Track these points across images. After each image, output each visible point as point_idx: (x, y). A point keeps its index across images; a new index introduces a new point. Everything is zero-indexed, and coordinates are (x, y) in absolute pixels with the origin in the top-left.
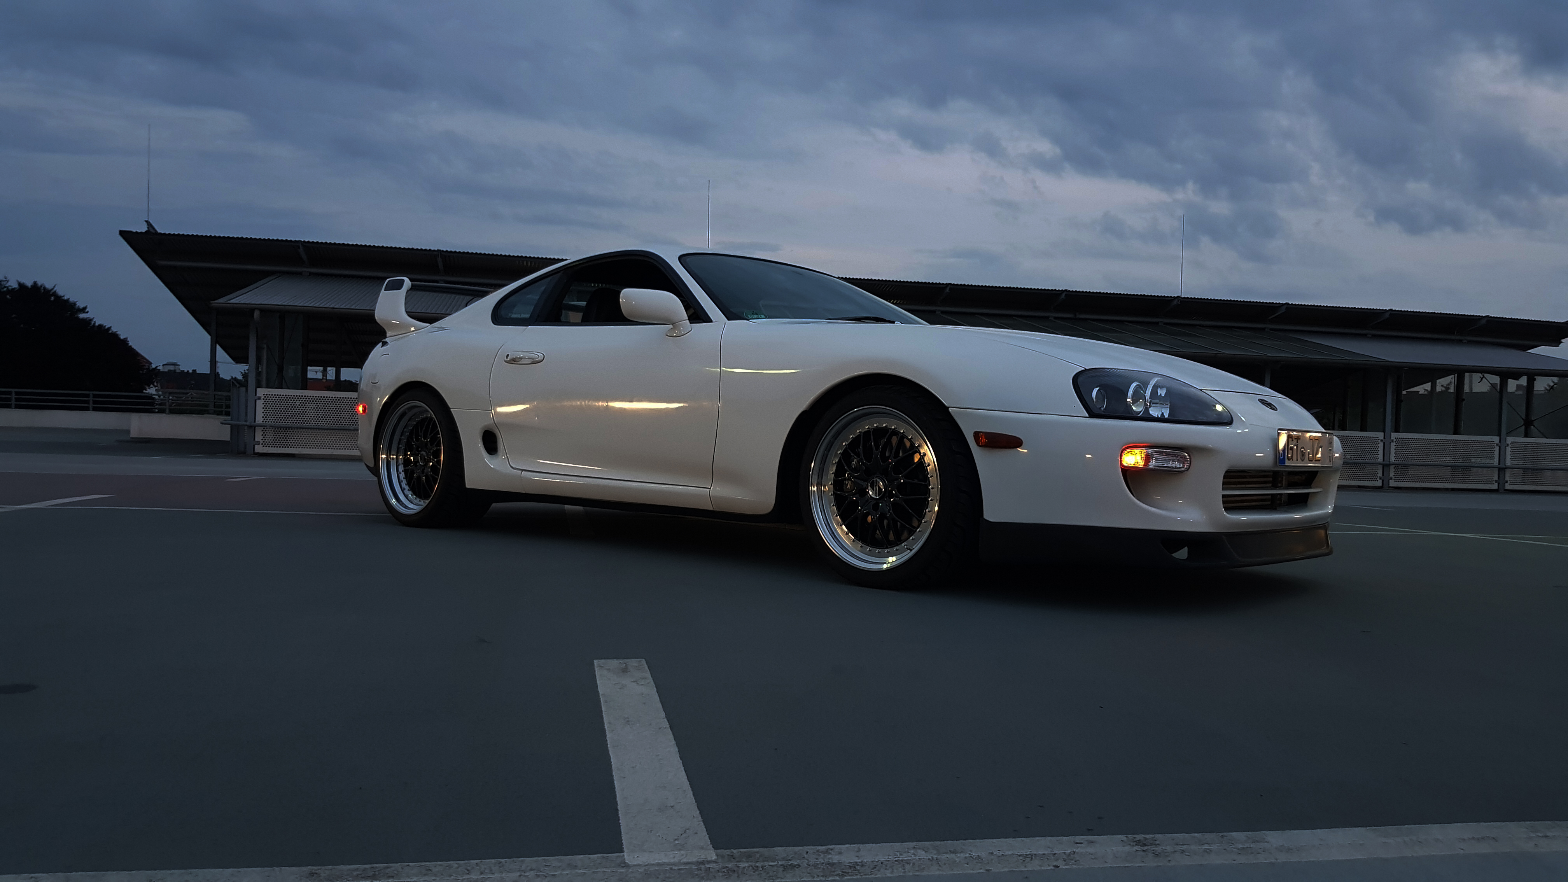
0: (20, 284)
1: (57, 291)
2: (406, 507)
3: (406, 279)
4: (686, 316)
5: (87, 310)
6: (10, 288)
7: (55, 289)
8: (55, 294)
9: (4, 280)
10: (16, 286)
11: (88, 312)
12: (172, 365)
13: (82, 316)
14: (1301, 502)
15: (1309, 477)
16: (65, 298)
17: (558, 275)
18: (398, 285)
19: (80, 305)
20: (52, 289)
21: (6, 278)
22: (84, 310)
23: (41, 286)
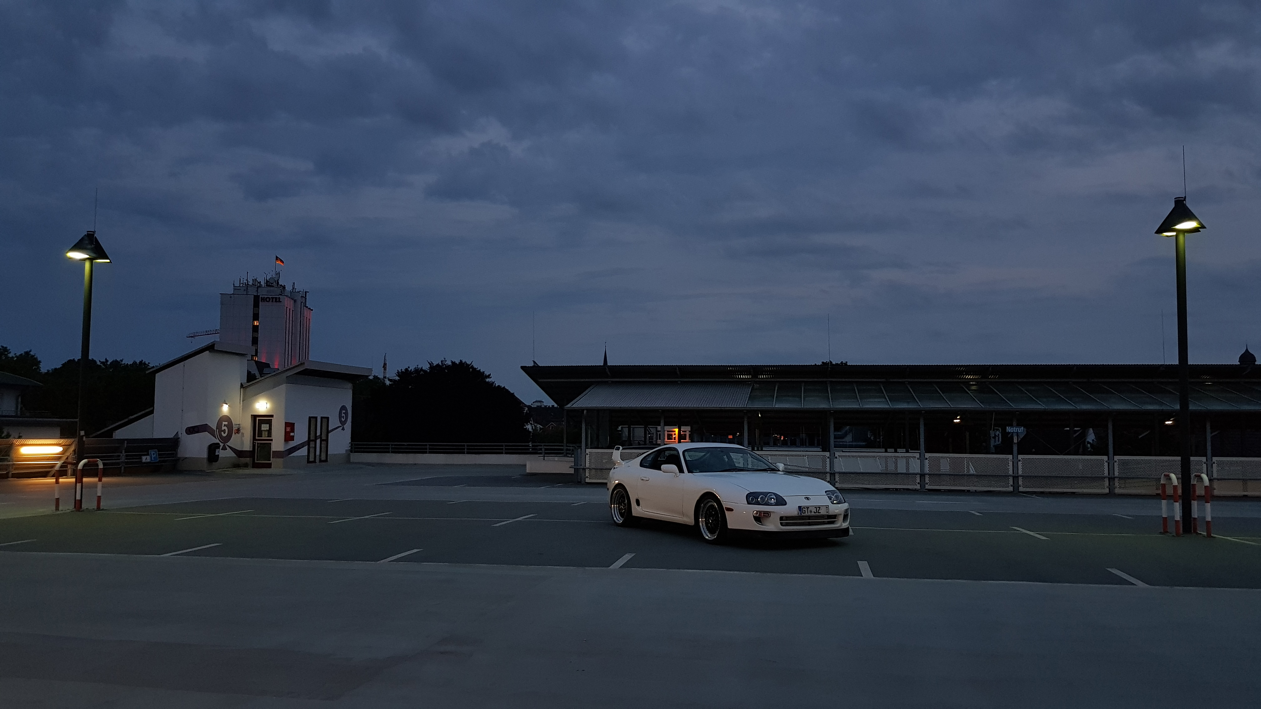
0: (452, 362)
1: (474, 365)
2: (618, 520)
3: (621, 447)
4: (678, 471)
5: (490, 377)
6: (447, 365)
7: (472, 364)
8: (472, 367)
9: (444, 360)
10: (450, 363)
11: (491, 378)
12: (539, 402)
13: (487, 380)
14: (833, 523)
15: (835, 516)
16: (478, 369)
17: (656, 453)
18: (618, 449)
19: (487, 373)
20: (471, 364)
21: (445, 359)
22: (489, 376)
23: (464, 363)
